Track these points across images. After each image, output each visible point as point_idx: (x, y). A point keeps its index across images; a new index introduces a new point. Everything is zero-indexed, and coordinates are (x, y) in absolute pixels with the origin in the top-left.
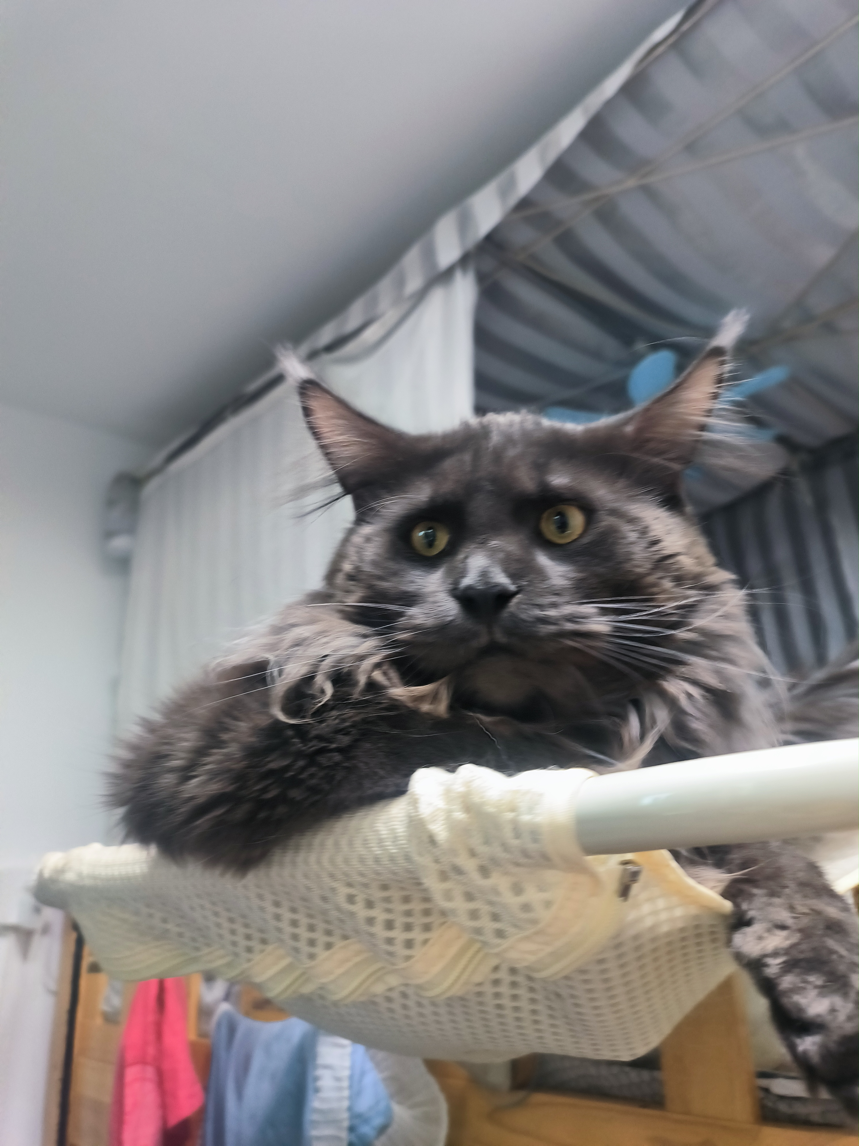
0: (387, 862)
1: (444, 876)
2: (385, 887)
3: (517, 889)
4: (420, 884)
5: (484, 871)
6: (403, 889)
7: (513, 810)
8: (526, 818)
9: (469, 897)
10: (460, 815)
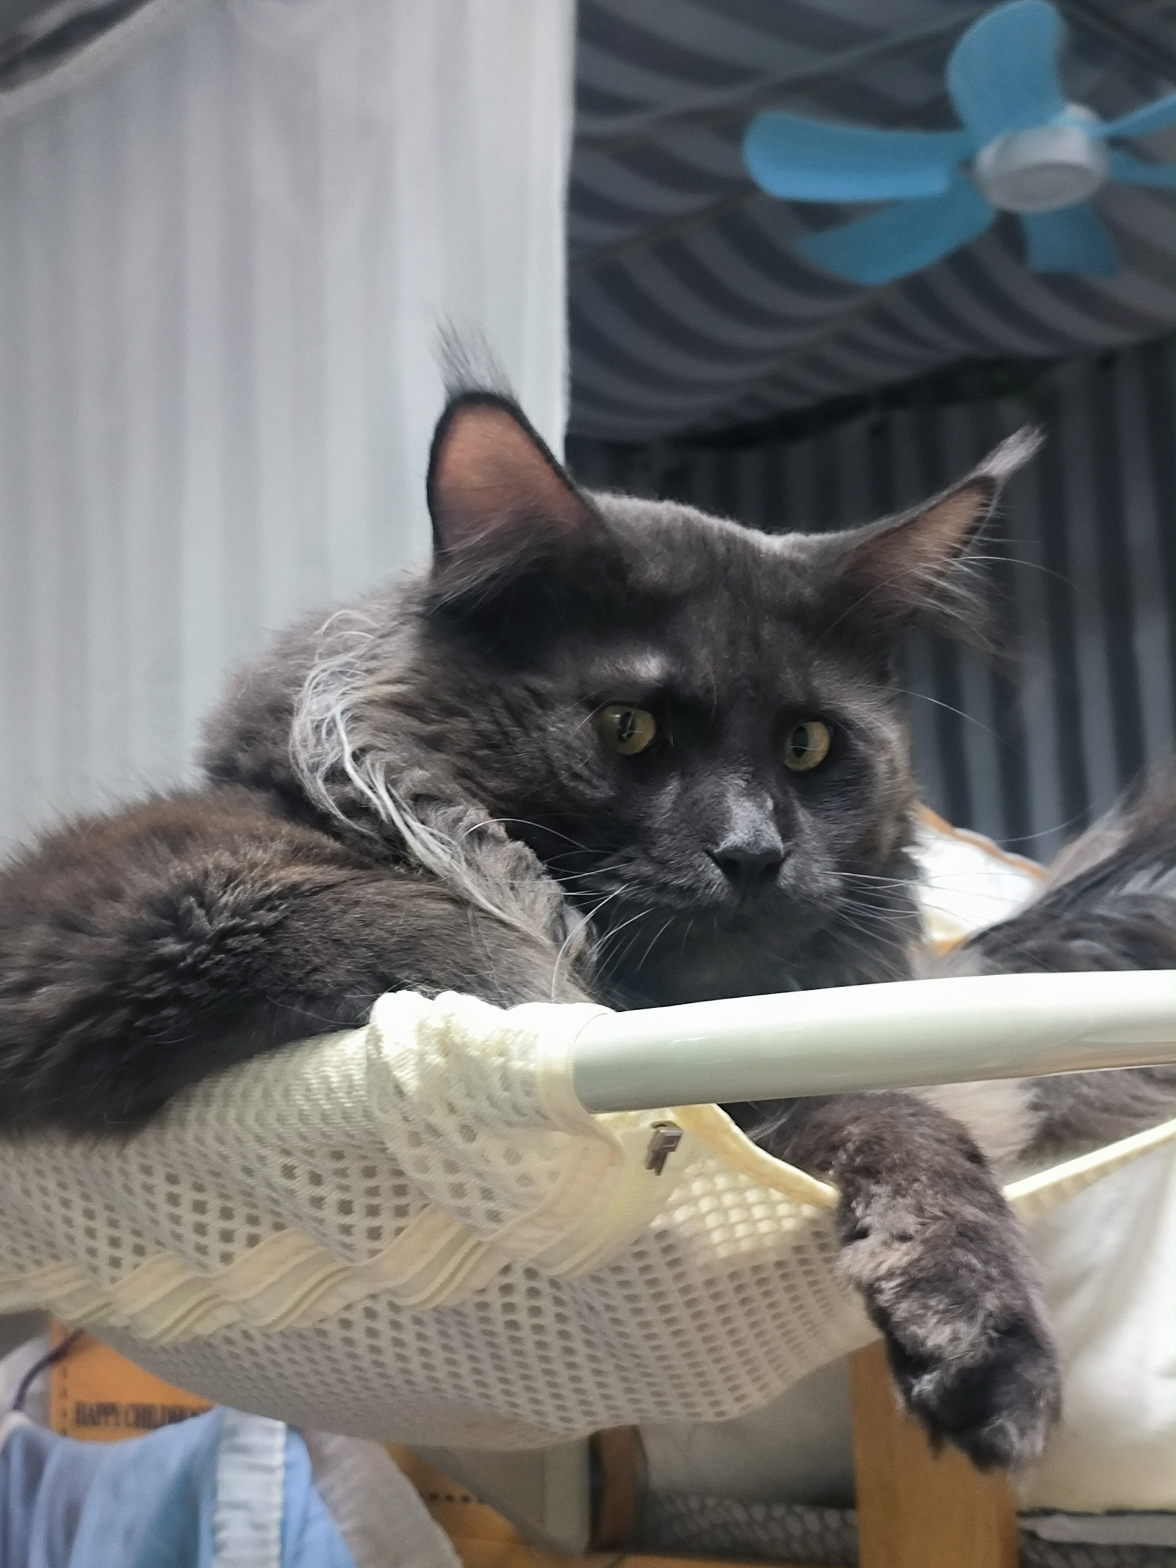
0: (339, 1121)
1: (415, 1139)
2: (338, 1155)
3: (512, 1156)
4: (384, 1150)
5: (468, 1133)
6: (364, 1157)
7: (501, 1054)
8: (517, 1064)
9: (451, 1167)
10: (435, 1059)
